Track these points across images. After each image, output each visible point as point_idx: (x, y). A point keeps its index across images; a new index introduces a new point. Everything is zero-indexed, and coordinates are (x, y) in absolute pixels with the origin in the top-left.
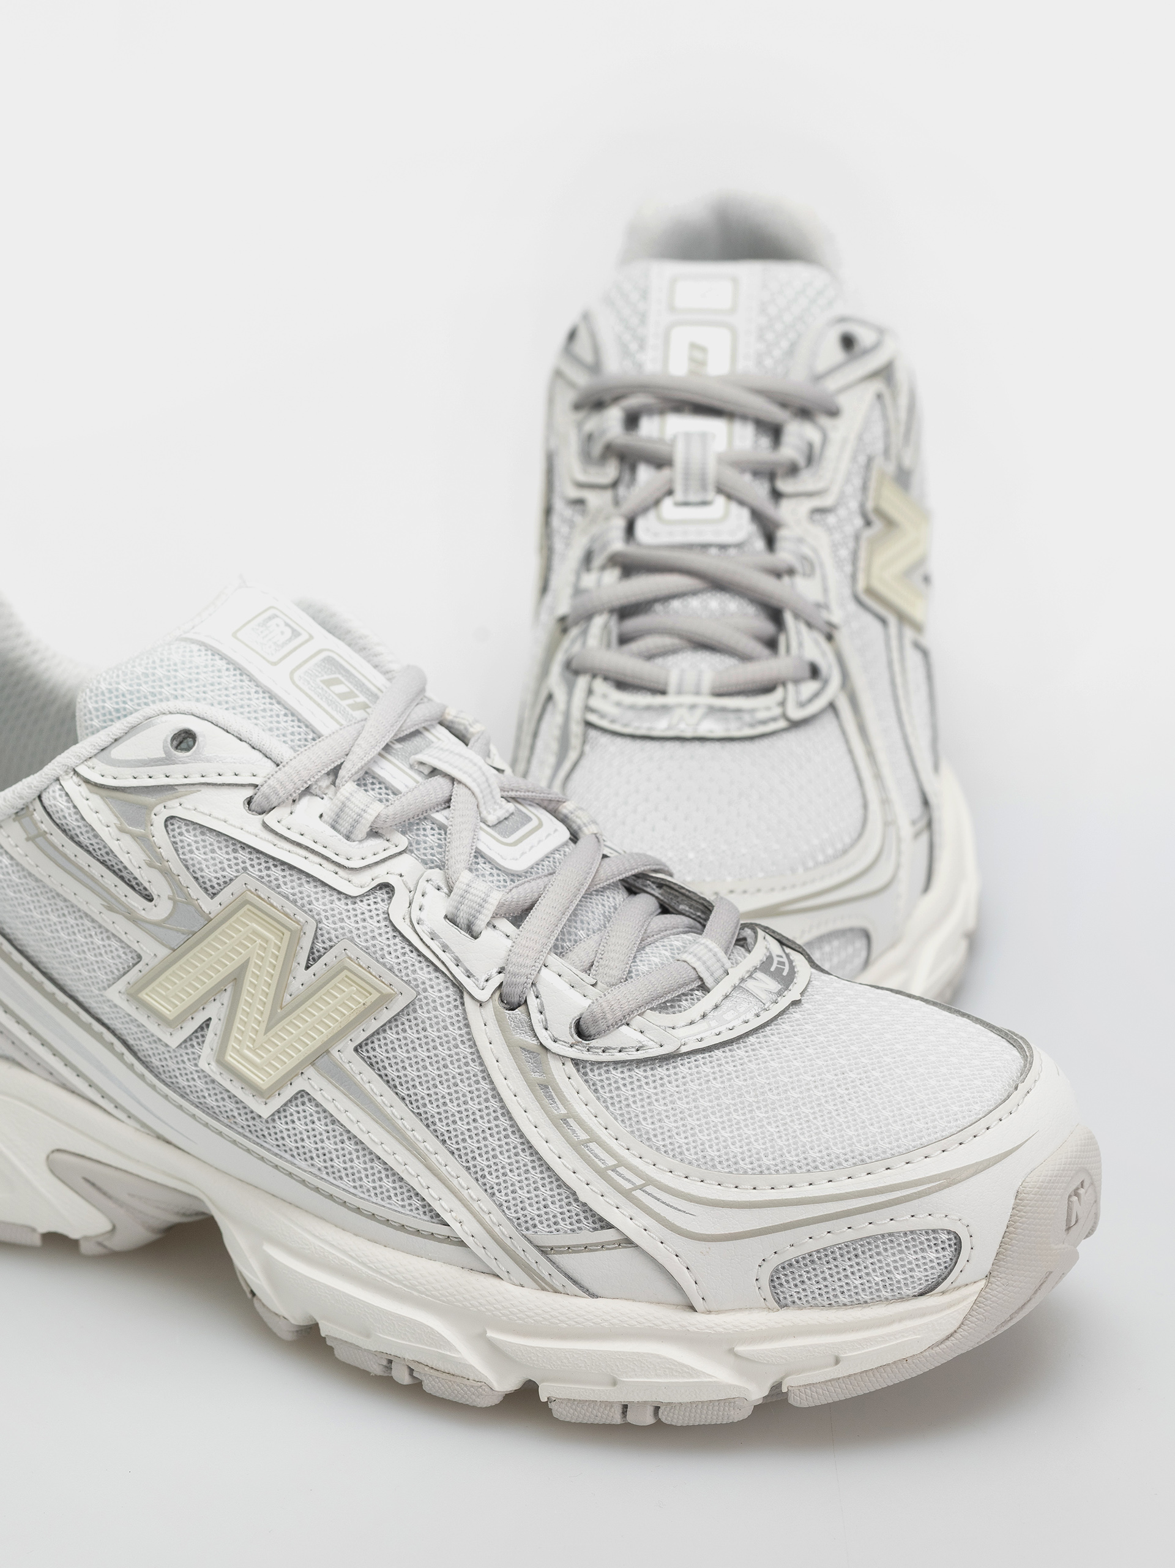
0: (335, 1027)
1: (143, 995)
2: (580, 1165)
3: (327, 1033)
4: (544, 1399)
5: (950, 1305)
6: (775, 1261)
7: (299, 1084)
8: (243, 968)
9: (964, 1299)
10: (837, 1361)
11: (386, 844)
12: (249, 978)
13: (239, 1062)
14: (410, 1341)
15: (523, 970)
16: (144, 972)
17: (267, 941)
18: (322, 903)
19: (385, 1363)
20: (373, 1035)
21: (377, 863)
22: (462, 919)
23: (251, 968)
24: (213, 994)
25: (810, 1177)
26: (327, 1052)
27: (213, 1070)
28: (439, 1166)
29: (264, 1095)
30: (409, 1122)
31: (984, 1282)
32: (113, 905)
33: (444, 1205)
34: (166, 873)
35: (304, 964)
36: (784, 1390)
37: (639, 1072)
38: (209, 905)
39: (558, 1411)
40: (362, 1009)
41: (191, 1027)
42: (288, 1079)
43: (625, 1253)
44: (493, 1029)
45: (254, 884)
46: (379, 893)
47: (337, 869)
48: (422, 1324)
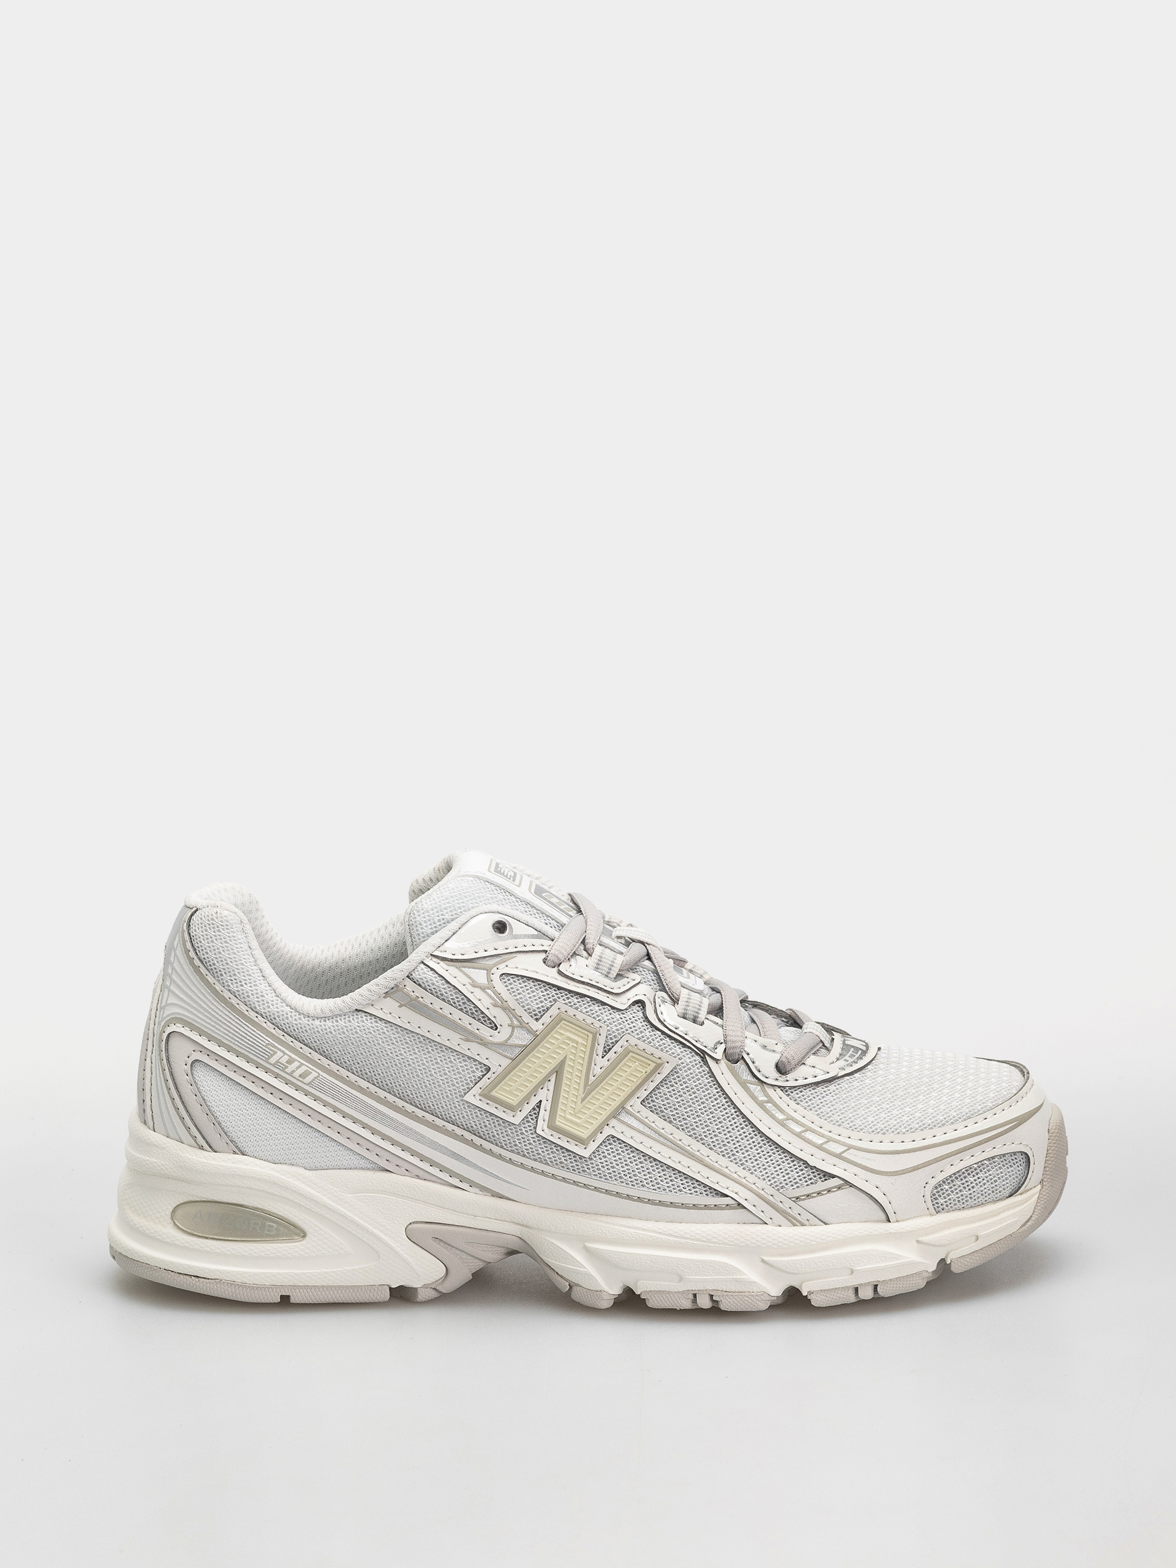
0: (628, 1090)
1: (493, 1093)
2: (804, 1145)
3: (623, 1095)
4: (805, 1294)
5: (1026, 1200)
6: (933, 1182)
7: (607, 1131)
8: (562, 1064)
9: (1032, 1196)
10: (977, 1239)
11: (628, 980)
12: (567, 1069)
13: (565, 1124)
14: (711, 1275)
15: (738, 1038)
16: (492, 1079)
17: (577, 1043)
18: (606, 1014)
19: (691, 1297)
20: (651, 1092)
21: (627, 990)
22: (690, 1014)
23: (568, 1062)
24: (541, 1085)
25: (954, 1127)
26: (623, 1108)
27: (547, 1134)
28: (713, 1163)
29: (583, 1142)
30: (686, 1141)
31: (1040, 1186)
32: (469, 1036)
33: (722, 1185)
34: (506, 1008)
35: (601, 1055)
36: (948, 1262)
37: (819, 1089)
38: (537, 1026)
39: (816, 1301)
40: (645, 1075)
41: (527, 1109)
42: (600, 1130)
43: (847, 1191)
44: (728, 1075)
45: (564, 1008)
46: (634, 1007)
47: (608, 995)
48: (720, 1262)
